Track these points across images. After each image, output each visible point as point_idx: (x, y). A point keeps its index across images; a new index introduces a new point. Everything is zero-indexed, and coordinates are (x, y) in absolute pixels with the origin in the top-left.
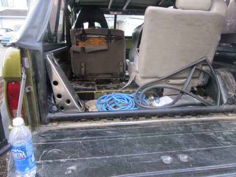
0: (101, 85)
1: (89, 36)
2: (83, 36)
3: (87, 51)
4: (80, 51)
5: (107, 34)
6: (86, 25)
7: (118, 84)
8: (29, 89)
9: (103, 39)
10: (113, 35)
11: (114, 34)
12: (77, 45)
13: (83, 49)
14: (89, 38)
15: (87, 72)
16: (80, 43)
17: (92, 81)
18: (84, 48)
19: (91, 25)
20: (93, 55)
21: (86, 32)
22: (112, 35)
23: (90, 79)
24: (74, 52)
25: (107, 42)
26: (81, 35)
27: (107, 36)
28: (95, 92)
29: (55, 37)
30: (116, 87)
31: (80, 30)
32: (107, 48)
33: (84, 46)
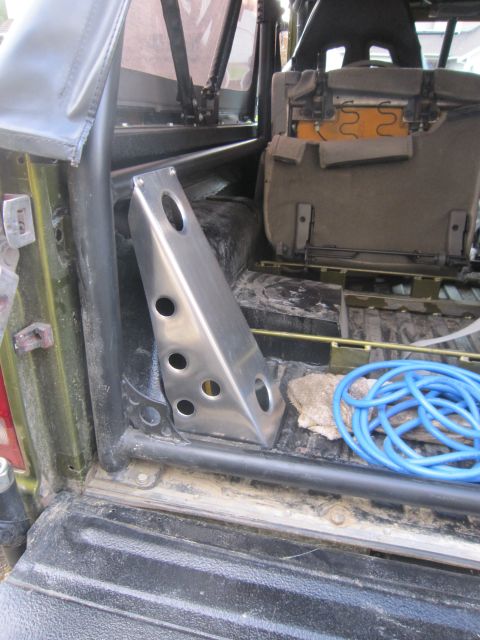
0: (365, 296)
1: (341, 101)
2: (318, 99)
3: (325, 161)
4: (299, 160)
5: (417, 91)
6: (335, 58)
7: (429, 300)
8: (37, 335)
9: (398, 112)
10: (443, 99)
11: (444, 93)
12: (293, 134)
13: (313, 150)
14: (339, 107)
15: (317, 243)
16: (302, 129)
17: (331, 277)
18: (317, 146)
19: (356, 55)
20: (346, 175)
21: (331, 84)
22: (436, 98)
23: (324, 269)
24: (280, 161)
25: (413, 127)
26: (312, 95)
27: (416, 98)
28: (334, 342)
29: (211, 104)
30: (422, 309)
31: (308, 76)
32: (410, 153)
33: (315, 140)
